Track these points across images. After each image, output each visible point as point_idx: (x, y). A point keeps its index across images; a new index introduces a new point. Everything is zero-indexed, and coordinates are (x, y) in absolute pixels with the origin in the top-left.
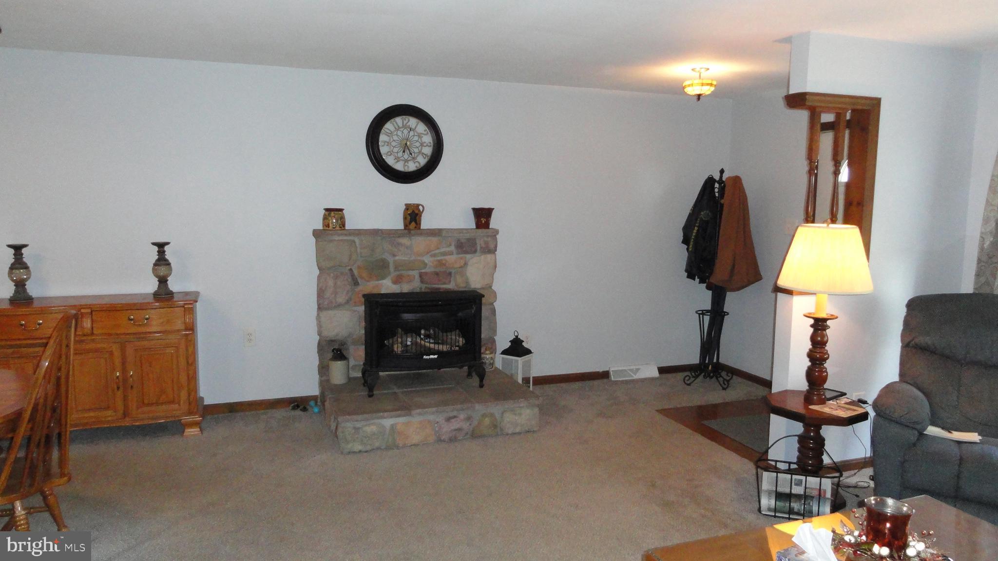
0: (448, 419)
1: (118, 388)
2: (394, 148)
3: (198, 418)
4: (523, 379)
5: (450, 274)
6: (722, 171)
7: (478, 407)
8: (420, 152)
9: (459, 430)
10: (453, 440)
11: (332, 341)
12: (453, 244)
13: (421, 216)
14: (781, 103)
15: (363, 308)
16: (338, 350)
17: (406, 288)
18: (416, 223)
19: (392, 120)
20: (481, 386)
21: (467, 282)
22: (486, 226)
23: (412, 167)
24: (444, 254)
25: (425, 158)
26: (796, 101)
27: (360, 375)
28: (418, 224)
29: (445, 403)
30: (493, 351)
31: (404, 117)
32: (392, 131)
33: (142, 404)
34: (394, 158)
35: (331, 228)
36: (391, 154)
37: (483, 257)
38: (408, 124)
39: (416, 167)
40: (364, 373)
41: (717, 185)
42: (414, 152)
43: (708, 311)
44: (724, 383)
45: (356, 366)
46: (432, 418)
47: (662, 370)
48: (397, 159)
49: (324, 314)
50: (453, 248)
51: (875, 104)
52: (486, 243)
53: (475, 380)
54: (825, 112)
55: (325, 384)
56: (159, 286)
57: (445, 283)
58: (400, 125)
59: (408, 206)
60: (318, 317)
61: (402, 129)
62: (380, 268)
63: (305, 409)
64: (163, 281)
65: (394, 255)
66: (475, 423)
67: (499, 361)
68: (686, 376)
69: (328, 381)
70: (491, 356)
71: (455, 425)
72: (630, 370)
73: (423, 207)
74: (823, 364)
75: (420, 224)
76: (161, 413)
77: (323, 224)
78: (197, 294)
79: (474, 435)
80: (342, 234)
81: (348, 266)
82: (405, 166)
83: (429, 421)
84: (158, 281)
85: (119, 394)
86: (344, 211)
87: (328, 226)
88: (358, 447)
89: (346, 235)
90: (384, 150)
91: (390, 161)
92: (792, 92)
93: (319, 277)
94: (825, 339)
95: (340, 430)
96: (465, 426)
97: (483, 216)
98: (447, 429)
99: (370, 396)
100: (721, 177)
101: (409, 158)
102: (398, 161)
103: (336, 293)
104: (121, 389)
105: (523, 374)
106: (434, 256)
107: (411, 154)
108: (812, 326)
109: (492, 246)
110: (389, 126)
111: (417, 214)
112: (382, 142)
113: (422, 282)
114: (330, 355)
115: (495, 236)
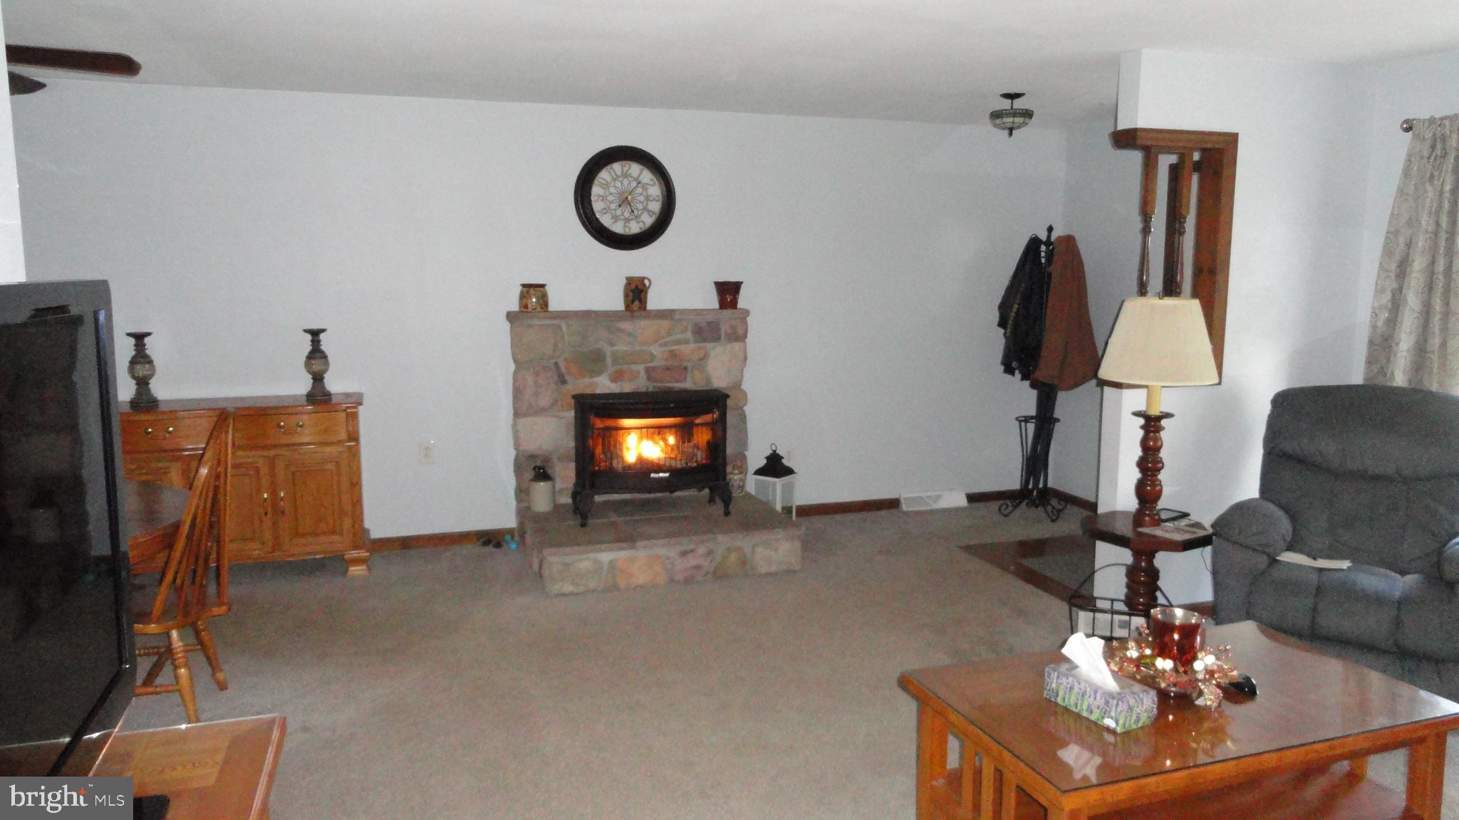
0: (684, 554)
1: (266, 514)
2: (611, 205)
3: (364, 554)
4: (783, 508)
5: (686, 368)
6: (1050, 229)
7: (720, 537)
8: (645, 209)
9: (698, 567)
10: (688, 581)
11: (533, 457)
12: (690, 328)
13: (646, 293)
14: (1107, 143)
15: (571, 414)
16: (540, 468)
17: (627, 387)
18: (640, 301)
19: (609, 167)
20: (727, 513)
21: (708, 381)
22: (734, 304)
23: (635, 228)
24: (678, 342)
25: (651, 216)
26: (1125, 139)
27: (570, 501)
28: (643, 302)
29: (680, 534)
30: (743, 469)
31: (624, 162)
32: (608, 181)
33: (297, 534)
34: (611, 217)
35: (530, 310)
36: (607, 211)
37: (729, 346)
38: (629, 172)
39: (641, 228)
40: (575, 496)
41: (1043, 248)
42: (637, 209)
43: (1032, 418)
44: (1052, 512)
45: (563, 489)
46: (662, 551)
47: (972, 498)
48: (616, 218)
49: (522, 421)
50: (689, 335)
51: (1231, 140)
52: (733, 327)
53: (718, 508)
54: (1163, 153)
55: (524, 513)
56: (314, 384)
57: (678, 381)
58: (619, 173)
59: (630, 281)
60: (515, 425)
61: (621, 179)
62: (594, 361)
63: (498, 545)
64: (318, 378)
65: (612, 345)
66: (718, 558)
67: (752, 484)
68: (1001, 505)
69: (529, 508)
70: (740, 476)
71: (692, 561)
72: (928, 497)
73: (649, 280)
74: (1156, 476)
75: (645, 302)
76: (318, 547)
77: (520, 304)
78: (360, 395)
79: (719, 575)
80: (544, 318)
81: (553, 359)
82: (625, 226)
83: (658, 557)
84: (313, 378)
85: (268, 522)
86: (546, 288)
87: (526, 307)
88: (568, 588)
89: (550, 318)
90: (597, 206)
91: (606, 220)
92: (1121, 127)
93: (515, 373)
94: (1159, 444)
95: (545, 566)
96: (706, 564)
97: (728, 292)
98: (682, 565)
99: (583, 525)
100: (1049, 237)
101: (632, 217)
102: (616, 221)
103: (536, 394)
104: (270, 515)
105: (783, 502)
106: (665, 345)
107: (633, 211)
108: (1142, 427)
109: (740, 332)
110: (604, 175)
111: (641, 291)
112: (595, 195)
113: (649, 378)
114: (529, 474)
115: (746, 318)
